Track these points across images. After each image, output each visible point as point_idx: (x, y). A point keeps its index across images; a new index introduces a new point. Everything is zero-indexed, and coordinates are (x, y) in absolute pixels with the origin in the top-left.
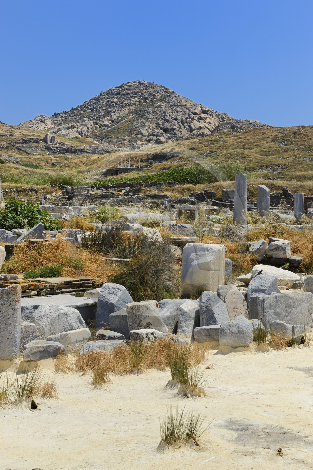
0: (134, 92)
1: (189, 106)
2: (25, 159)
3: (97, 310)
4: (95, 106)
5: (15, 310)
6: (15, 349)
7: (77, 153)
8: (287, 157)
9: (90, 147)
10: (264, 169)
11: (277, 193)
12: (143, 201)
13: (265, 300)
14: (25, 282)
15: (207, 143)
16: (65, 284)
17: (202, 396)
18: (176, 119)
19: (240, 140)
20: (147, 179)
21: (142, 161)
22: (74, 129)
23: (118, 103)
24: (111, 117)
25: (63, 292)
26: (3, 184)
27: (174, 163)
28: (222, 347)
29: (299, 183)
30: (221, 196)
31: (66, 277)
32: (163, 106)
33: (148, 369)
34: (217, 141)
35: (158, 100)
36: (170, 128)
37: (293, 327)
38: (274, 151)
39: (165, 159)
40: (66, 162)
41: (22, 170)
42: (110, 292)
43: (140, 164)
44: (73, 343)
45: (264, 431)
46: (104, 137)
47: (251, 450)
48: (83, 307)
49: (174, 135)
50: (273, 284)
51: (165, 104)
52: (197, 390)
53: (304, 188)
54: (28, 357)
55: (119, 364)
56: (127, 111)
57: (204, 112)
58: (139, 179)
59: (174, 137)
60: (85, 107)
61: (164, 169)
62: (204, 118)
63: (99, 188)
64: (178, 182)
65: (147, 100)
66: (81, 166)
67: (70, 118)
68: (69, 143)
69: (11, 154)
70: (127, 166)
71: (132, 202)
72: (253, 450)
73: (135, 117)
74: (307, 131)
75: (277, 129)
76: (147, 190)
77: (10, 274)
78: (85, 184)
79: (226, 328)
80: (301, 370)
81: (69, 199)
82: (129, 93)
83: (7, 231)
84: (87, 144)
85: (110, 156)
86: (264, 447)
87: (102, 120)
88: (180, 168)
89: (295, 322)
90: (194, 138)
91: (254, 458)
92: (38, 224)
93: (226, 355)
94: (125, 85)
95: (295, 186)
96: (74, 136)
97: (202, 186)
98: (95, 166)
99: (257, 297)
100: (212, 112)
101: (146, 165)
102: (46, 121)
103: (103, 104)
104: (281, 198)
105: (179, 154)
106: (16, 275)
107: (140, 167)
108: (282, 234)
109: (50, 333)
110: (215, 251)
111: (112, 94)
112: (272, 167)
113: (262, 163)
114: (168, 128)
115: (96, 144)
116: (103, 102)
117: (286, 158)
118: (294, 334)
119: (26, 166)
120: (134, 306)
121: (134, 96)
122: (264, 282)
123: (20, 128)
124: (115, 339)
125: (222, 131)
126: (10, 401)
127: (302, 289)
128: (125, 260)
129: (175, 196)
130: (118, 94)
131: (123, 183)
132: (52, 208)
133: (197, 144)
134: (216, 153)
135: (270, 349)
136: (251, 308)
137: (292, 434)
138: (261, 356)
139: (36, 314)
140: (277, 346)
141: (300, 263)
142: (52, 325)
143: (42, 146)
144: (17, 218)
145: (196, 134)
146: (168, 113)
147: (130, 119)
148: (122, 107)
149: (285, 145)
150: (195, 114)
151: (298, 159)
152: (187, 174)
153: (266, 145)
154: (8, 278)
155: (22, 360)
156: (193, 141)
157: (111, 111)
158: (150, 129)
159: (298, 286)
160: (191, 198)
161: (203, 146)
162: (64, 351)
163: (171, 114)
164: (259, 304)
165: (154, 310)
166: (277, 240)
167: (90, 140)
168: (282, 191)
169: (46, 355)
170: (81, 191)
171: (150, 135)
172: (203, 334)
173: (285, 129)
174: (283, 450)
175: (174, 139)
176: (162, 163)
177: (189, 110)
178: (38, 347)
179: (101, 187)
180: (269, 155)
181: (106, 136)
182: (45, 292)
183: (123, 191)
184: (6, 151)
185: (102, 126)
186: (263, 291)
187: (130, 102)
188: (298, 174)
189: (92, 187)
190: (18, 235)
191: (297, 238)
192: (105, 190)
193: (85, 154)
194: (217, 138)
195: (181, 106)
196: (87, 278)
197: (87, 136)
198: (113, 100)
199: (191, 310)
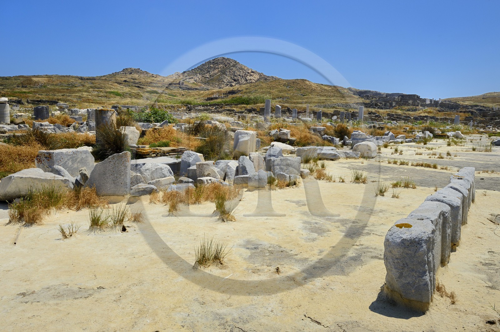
0: (220, 62)
1: (246, 69)
2: (170, 92)
3: (181, 166)
4: (202, 68)
5: (126, 167)
6: (126, 189)
7: (194, 90)
9: (200, 87)
10: (279, 99)
11: (285, 109)
13: (275, 161)
14: (149, 150)
15: (254, 86)
16: (171, 151)
17: (233, 220)
18: (240, 75)
19: (268, 85)
20: (225, 102)
21: (223, 94)
22: (192, 79)
23: (213, 67)
24: (210, 74)
25: (169, 155)
27: (238, 95)
28: (250, 188)
29: (295, 105)
30: (259, 110)
31: (172, 147)
32: (234, 69)
33: (205, 201)
34: (258, 86)
35: (231, 66)
36: (237, 79)
37: (290, 176)
38: (284, 90)
39: (234, 93)
40: (189, 94)
41: (168, 97)
42: (188, 156)
43: (222, 96)
44: (163, 185)
45: (268, 249)
46: (207, 83)
47: (258, 268)
48: (173, 164)
49: (239, 82)
50: (279, 152)
52: (230, 217)
53: (297, 107)
54: (134, 194)
56: (217, 71)
57: (252, 72)
58: (222, 102)
60: (198, 69)
61: (233, 98)
62: (253, 75)
63: (203, 106)
64: (240, 104)
65: (226, 66)
66: (195, 96)
67: (191, 74)
68: (190, 85)
70: (217, 96)
71: (218, 112)
72: (259, 268)
73: (221, 74)
76: (225, 107)
77: (142, 145)
78: (197, 104)
79: (252, 177)
80: (293, 202)
81: (189, 111)
82: (218, 63)
85: (209, 91)
86: (267, 264)
87: (205, 75)
88: (241, 97)
89: (291, 173)
90: (248, 84)
91: (260, 275)
92: (166, 121)
93: (252, 192)
95: (293, 106)
96: (193, 82)
97: (250, 106)
98: (202, 96)
99: (271, 159)
100: (256, 72)
101: (225, 96)
104: (286, 111)
105: (241, 91)
106: (145, 146)
108: (286, 127)
109: (151, 179)
110: (251, 135)
111: (210, 63)
112: (283, 98)
113: (278, 96)
115: (203, 86)
116: (206, 67)
117: (289, 94)
118: (290, 180)
119: (170, 95)
120: (200, 164)
121: (220, 64)
122: (275, 151)
123: (167, 78)
124: (189, 183)
125: (260, 81)
126: (109, 226)
127: (295, 154)
128: (204, 138)
129: (238, 110)
130: (213, 63)
131: (215, 104)
133: (249, 87)
134: (258, 91)
135: (276, 188)
136: (267, 165)
137: (286, 252)
139: (143, 168)
140: (281, 187)
141: (294, 141)
142: (152, 175)
143: (178, 86)
144: (156, 117)
145: (248, 82)
147: (218, 75)
148: (215, 69)
149: (289, 88)
150: (248, 73)
151: (295, 94)
152: (244, 100)
153: (280, 88)
154: (140, 147)
155: (130, 196)
157: (210, 71)
158: (228, 80)
159: (293, 153)
160: (245, 111)
161: (252, 87)
162: (156, 190)
163: (237, 73)
164: (272, 163)
165: (212, 166)
166: (283, 130)
167: (200, 84)
168: (287, 109)
169: (145, 193)
170: (195, 107)
171: (228, 82)
172: (240, 180)
173: (290, 80)
174: (280, 269)
175: (239, 84)
176: (232, 95)
177: (246, 71)
178: (140, 189)
180: (281, 92)
182: (160, 155)
183: (214, 108)
184: (161, 88)
185: (206, 78)
186: (274, 156)
187: (219, 67)
188: (295, 101)
189: (200, 106)
191: (294, 129)
192: (206, 107)
193: (198, 90)
194: (258, 84)
195: (242, 69)
196: (183, 148)
197: (199, 82)
198: (210, 66)
199: (234, 166)
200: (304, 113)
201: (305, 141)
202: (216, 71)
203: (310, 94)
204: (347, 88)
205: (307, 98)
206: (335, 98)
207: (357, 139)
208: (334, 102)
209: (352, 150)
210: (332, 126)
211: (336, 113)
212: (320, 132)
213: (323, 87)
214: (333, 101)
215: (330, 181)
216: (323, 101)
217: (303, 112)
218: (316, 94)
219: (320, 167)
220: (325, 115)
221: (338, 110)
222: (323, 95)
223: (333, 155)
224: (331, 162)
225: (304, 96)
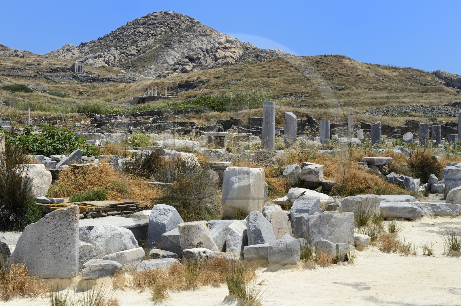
0: (160, 22)
1: (214, 36)
2: (53, 88)
3: (149, 230)
4: (121, 35)
5: (74, 230)
6: (74, 267)
7: (104, 82)
8: (310, 85)
9: (117, 76)
10: (288, 97)
11: (301, 120)
12: (171, 128)
13: (310, 220)
15: (232, 72)
16: (110, 207)
18: (201, 49)
19: (264, 69)
20: (174, 107)
21: (168, 89)
22: (100, 58)
23: (145, 32)
24: (137, 47)
25: (108, 215)
26: (33, 112)
27: (199, 91)
28: (271, 265)
29: (322, 111)
30: (247, 123)
31: (110, 200)
32: (188, 35)
33: (203, 285)
34: (242, 70)
35: (183, 30)
36: (195, 57)
37: (337, 245)
38: (297, 79)
39: (191, 88)
40: (93, 91)
41: (51, 98)
42: (161, 213)
43: (166, 93)
44: (129, 262)
46: (132, 66)
48: (135, 228)
49: (199, 64)
50: (315, 205)
51: (190, 33)
52: (254, 304)
53: (328, 115)
54: (87, 276)
55: (176, 281)
56: (153, 41)
57: (228, 41)
58: (166, 107)
59: (199, 66)
60: (111, 37)
61: (190, 97)
62: (229, 47)
63: (127, 116)
64: (205, 109)
65: (172, 30)
66: (108, 95)
67: (97, 47)
68: (96, 72)
69: (38, 82)
70: (154, 95)
71: (160, 129)
73: (161, 46)
74: (329, 60)
75: (300, 58)
76: (175, 118)
77: (56, 198)
78: (113, 112)
79: (275, 246)
80: (349, 285)
81: (97, 127)
82: (155, 23)
83: (45, 158)
84: (114, 73)
85: (137, 84)
87: (128, 50)
88: (206, 96)
89: (339, 241)
90: (220, 67)
92: (77, 150)
93: (275, 272)
94: (151, 15)
95: (319, 113)
96: (101, 65)
97: (228, 114)
98: (122, 94)
99: (302, 217)
100: (237, 42)
101: (172, 94)
102: (72, 51)
103: (130, 34)
104: (305, 125)
105: (205, 82)
106: (62, 199)
107: (166, 96)
108: (314, 159)
109: (105, 253)
110: (255, 175)
111: (138, 24)
112: (295, 95)
113: (286, 91)
114: (193, 58)
115: (122, 73)
116: (129, 32)
117: (309, 87)
118: (338, 252)
119: (54, 94)
120: (186, 226)
121: (160, 25)
122: (307, 203)
123: (47, 57)
124: (169, 258)
125: (246, 60)
127: (337, 211)
128: (167, 184)
129: (202, 123)
130: (144, 24)
131: (151, 111)
132: (85, 135)
133: (223, 73)
134: (241, 82)
135: (316, 266)
136: (296, 227)
138: (308, 273)
140: (323, 264)
141: (332, 187)
142: (107, 245)
143: (70, 75)
144: (54, 144)
145: (220, 63)
146: (193, 43)
147: (156, 49)
148: (148, 37)
149: (309, 74)
150: (220, 43)
151: (321, 87)
152: (213, 102)
153: (290, 74)
154: (55, 202)
155: (80, 279)
156: (218, 70)
157: (137, 41)
158: (176, 58)
159: (332, 208)
160: (218, 125)
161: (228, 74)
162: (121, 269)
163: (196, 43)
164: (304, 223)
165: (204, 230)
166: (310, 165)
167: (117, 69)
168: (307, 119)
169: (104, 273)
170: (110, 119)
171: (176, 64)
172: (252, 253)
173: (308, 58)
175: (200, 68)
176: (188, 92)
177: (214, 40)
178: (97, 266)
179: (129, 115)
180: (292, 84)
181: (133, 65)
182: (91, 215)
183: (151, 119)
184: (34, 79)
185: (129, 55)
186: (306, 211)
187: (156, 32)
188: (321, 101)
189: (121, 115)
190: (58, 161)
191: (329, 162)
192: (133, 118)
193: (112, 83)
194: (242, 66)
195: (206, 35)
196: (131, 201)
197: (113, 65)
198: (139, 30)
199: (239, 230)
200: (344, 128)
201: (353, 185)
202: (151, 41)
203: (353, 85)
204: (431, 71)
205: (348, 95)
206: (408, 94)
207: (454, 180)
208: (404, 103)
209: (445, 201)
210: (403, 154)
211: (411, 126)
212: (380, 167)
213: (382, 71)
214: (404, 100)
215: (406, 254)
216: (382, 100)
217: (340, 126)
218: (366, 85)
219: (388, 232)
220: (389, 130)
221: (415, 119)
222: (381, 87)
223: (410, 210)
224: (407, 223)
225: (340, 90)
